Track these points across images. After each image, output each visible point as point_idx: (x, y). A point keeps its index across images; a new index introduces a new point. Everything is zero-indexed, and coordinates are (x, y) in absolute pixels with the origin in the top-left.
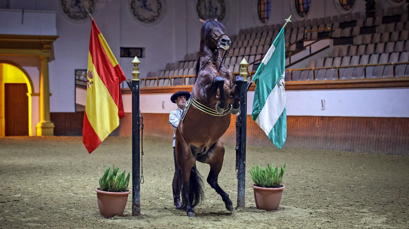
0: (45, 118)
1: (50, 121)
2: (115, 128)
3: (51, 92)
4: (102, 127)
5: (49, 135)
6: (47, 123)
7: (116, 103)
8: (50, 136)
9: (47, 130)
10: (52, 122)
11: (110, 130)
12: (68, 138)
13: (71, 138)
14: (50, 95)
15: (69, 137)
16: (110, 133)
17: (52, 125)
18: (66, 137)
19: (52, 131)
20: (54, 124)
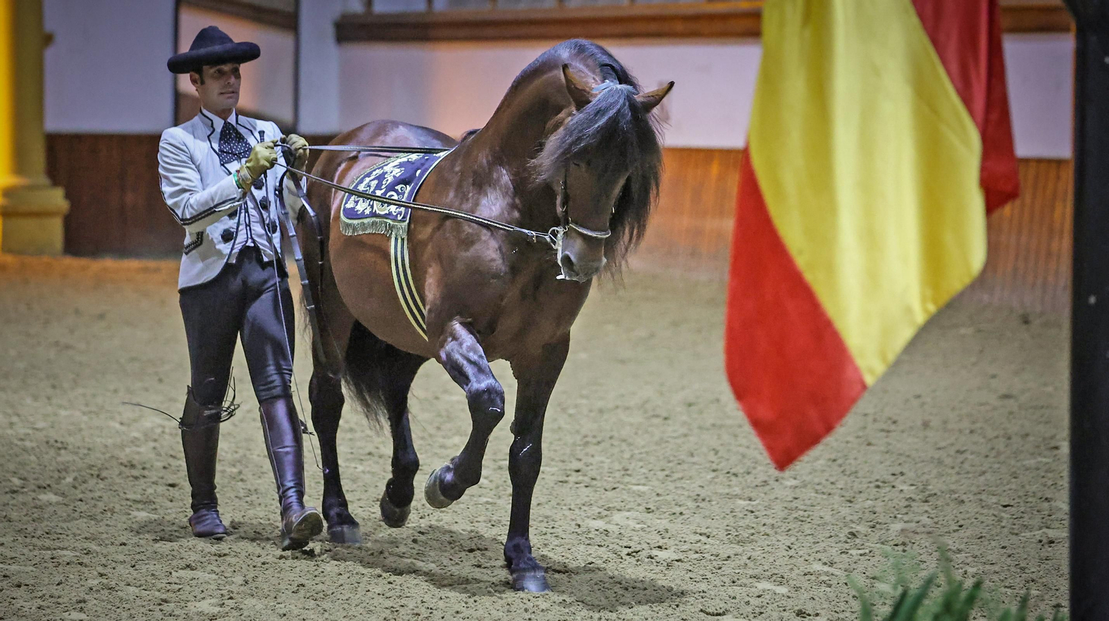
0: (19, 162)
1: (43, 180)
2: (957, 280)
3: (49, 25)
4: (873, 277)
5: (40, 252)
6: (31, 188)
7: (967, 101)
8: (45, 259)
9: (29, 225)
10: (55, 182)
11: (924, 300)
12: (146, 270)
13: (157, 270)
14: (48, 39)
15: (152, 264)
16: (920, 318)
17: (57, 199)
18: (133, 264)
19: (55, 229)
20: (68, 196)
